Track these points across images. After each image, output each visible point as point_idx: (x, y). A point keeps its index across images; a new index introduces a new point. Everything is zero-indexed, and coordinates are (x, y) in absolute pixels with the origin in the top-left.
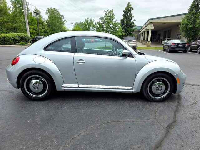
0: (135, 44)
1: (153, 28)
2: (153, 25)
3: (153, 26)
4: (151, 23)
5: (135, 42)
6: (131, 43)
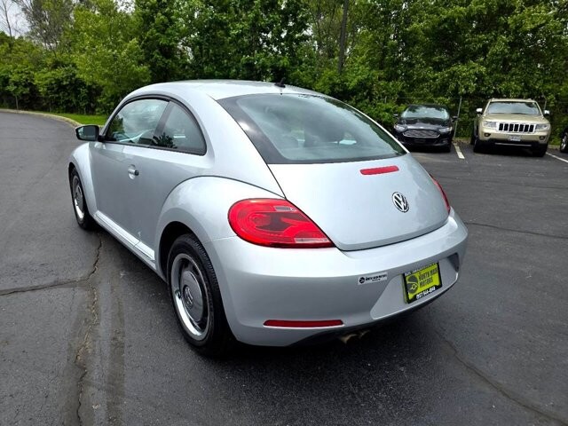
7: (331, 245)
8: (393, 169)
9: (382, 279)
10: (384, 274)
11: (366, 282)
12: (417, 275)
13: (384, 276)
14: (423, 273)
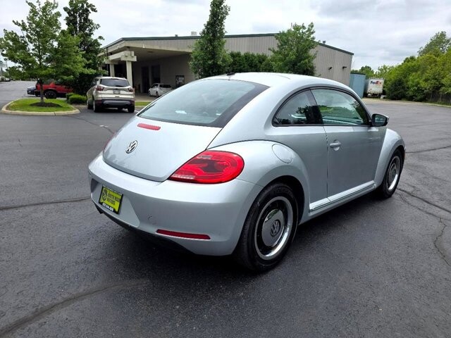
0: (131, 95)
1: (135, 59)
2: (133, 53)
3: (135, 55)
4: (128, 47)
5: (131, 91)
6: (122, 92)
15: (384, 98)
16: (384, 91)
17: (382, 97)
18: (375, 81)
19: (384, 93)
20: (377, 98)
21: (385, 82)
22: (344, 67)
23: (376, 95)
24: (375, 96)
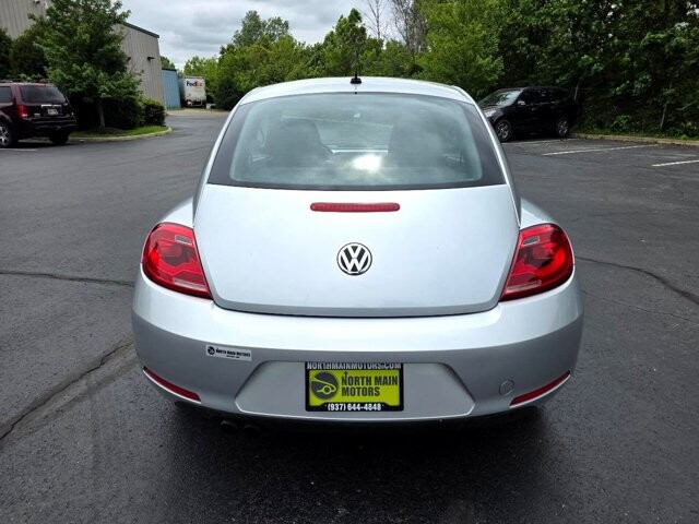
7: (207, 296)
8: (394, 207)
9: (242, 358)
10: (246, 352)
11: (217, 355)
12: (339, 376)
13: (246, 355)
14: (352, 374)
15: (212, 107)
16: (208, 97)
17: (208, 106)
18: (192, 81)
19: (209, 99)
20: (201, 107)
21: (207, 83)
22: (149, 58)
23: (199, 103)
24: (198, 105)
